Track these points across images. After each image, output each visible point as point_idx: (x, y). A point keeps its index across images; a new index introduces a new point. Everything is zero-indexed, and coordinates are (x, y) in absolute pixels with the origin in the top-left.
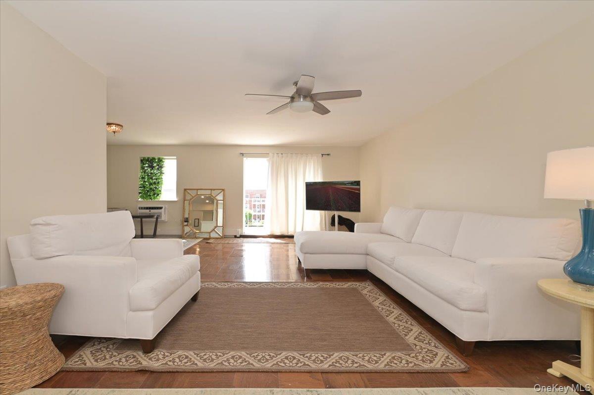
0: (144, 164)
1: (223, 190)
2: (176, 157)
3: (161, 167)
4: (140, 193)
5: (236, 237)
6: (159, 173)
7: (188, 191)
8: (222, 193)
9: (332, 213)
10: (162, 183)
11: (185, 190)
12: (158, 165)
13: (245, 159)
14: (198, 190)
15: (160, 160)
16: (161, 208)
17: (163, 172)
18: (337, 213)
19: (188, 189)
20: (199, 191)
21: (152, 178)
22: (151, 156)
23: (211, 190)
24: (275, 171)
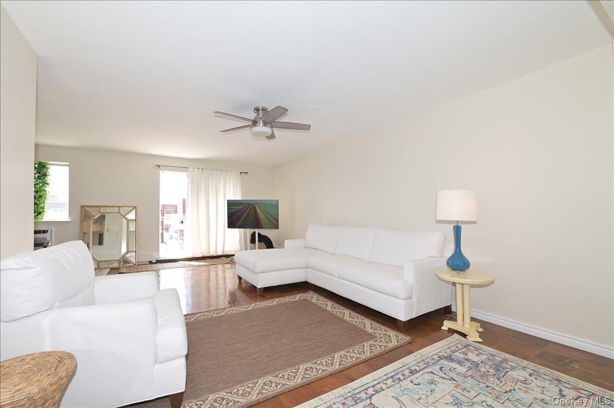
1: (135, 208)
2: (68, 163)
3: (45, 175)
5: (151, 263)
6: (40, 182)
7: (87, 208)
8: (134, 211)
9: (252, 231)
10: (45, 198)
11: (83, 207)
13: (161, 171)
14: (100, 207)
16: (45, 232)
17: (48, 182)
18: (257, 231)
19: (87, 206)
20: (102, 208)
23: (119, 207)
24: (195, 188)
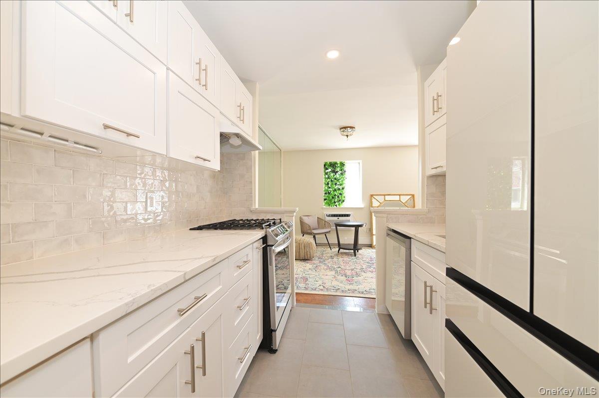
0: (327, 169)
1: (413, 196)
3: (344, 172)
4: (325, 200)
6: (342, 178)
7: (374, 196)
8: (412, 198)
11: (372, 196)
12: (341, 170)
14: (385, 195)
15: (342, 164)
16: (348, 215)
17: (346, 177)
21: (336, 184)
22: (333, 160)
23: (400, 195)
